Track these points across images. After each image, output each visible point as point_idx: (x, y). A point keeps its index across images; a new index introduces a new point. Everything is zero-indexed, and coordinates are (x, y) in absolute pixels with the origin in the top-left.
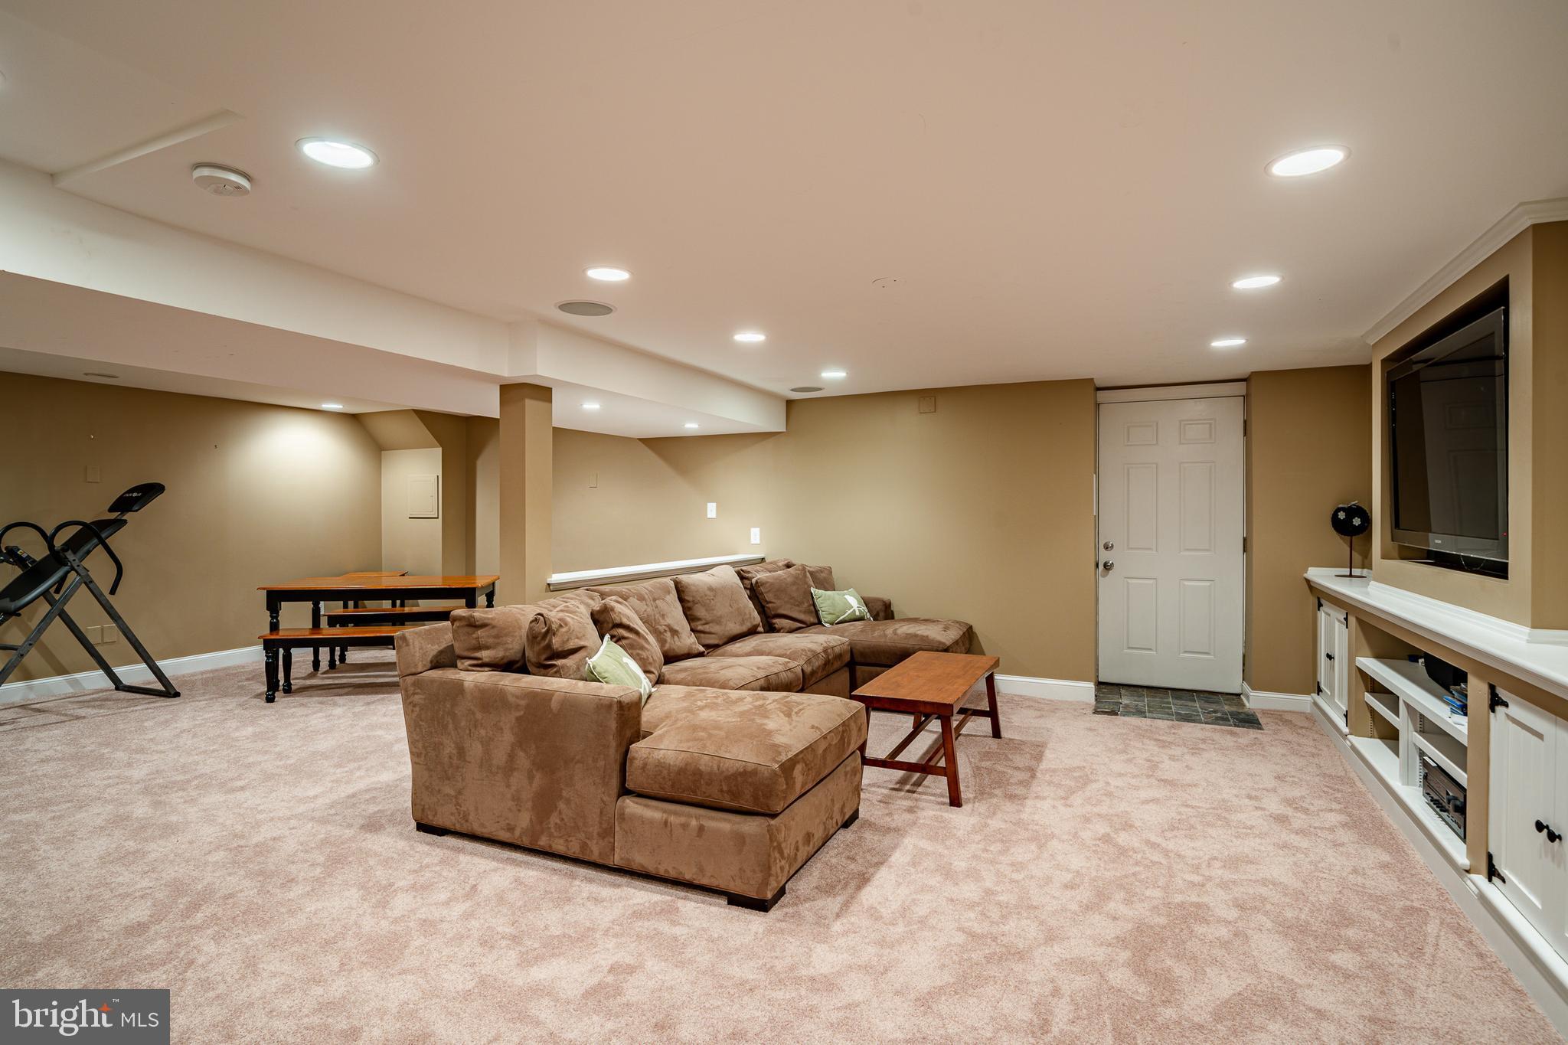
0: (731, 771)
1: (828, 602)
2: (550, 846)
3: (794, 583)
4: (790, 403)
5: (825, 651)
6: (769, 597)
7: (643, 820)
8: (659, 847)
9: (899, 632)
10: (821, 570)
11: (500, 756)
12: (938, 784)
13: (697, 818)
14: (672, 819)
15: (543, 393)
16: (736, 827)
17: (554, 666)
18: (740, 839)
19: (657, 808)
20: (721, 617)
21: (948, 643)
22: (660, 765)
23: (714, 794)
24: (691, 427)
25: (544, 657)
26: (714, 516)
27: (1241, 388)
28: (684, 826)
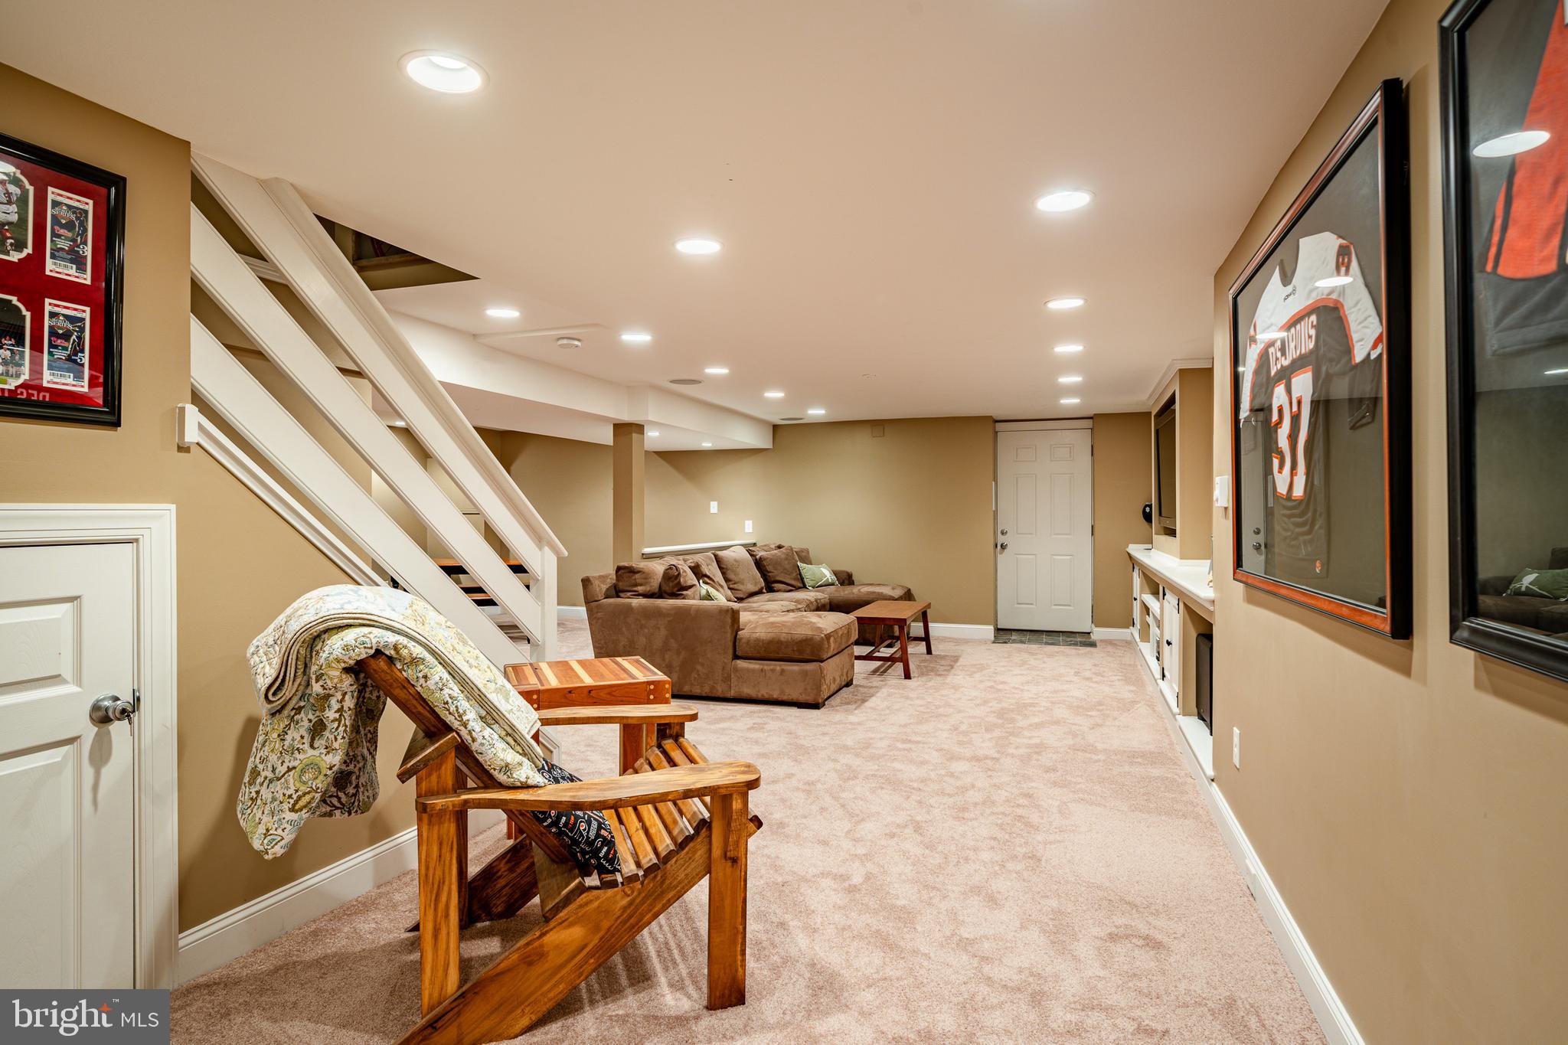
0: (799, 639)
1: (810, 572)
2: (691, 691)
3: (786, 559)
4: (776, 428)
5: (816, 601)
6: (770, 568)
7: (748, 670)
8: (758, 683)
9: (862, 590)
10: (802, 551)
11: (658, 643)
12: (899, 667)
13: (780, 666)
14: (766, 667)
15: (639, 428)
16: (803, 667)
17: (682, 594)
18: (805, 674)
19: (756, 663)
20: (743, 579)
21: (896, 597)
22: (758, 640)
23: (789, 653)
24: (707, 445)
25: (676, 589)
26: (716, 511)
27: (1088, 423)
28: (773, 671)
